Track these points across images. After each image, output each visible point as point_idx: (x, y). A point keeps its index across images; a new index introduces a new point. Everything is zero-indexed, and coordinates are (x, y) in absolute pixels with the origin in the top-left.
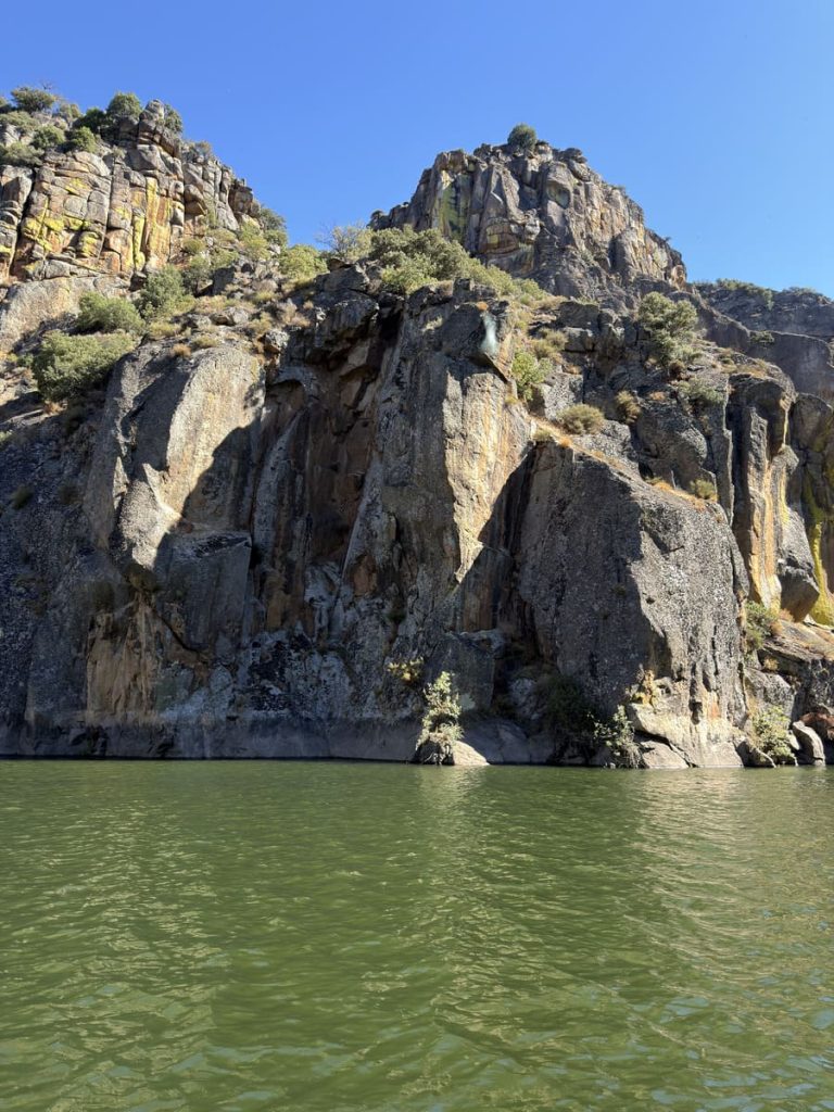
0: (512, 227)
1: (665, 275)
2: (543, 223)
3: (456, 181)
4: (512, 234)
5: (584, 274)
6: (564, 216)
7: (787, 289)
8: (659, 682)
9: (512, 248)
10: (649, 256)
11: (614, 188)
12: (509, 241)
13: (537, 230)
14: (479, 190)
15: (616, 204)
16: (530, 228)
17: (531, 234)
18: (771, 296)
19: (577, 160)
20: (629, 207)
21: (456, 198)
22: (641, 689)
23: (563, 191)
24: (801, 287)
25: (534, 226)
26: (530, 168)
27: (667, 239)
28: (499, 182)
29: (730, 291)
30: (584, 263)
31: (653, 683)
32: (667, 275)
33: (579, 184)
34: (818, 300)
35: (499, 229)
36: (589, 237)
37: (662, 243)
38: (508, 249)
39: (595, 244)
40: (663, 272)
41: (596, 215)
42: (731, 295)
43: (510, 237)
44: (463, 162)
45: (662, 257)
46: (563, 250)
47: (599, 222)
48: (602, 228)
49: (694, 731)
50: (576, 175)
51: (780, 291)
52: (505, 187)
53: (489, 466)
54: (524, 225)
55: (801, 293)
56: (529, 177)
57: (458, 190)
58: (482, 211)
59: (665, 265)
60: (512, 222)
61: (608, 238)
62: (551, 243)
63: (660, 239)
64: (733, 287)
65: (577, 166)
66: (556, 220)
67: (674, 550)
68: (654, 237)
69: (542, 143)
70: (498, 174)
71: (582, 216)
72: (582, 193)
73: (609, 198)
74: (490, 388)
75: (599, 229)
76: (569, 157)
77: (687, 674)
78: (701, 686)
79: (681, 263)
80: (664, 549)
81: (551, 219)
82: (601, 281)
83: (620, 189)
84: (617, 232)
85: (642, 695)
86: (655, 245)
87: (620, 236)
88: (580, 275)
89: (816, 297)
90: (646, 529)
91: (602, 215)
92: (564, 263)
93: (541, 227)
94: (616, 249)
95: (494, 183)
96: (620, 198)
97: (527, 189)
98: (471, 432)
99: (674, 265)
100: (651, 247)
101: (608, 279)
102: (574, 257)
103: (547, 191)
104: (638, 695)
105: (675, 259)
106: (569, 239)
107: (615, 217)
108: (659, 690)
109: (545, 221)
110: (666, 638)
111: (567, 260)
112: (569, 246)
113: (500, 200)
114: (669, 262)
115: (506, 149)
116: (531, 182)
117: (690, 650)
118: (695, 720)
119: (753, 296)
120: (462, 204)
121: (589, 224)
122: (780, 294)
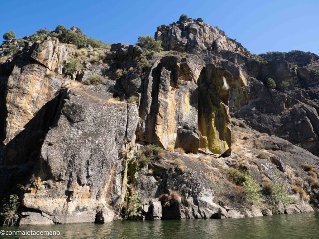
0: (178, 42)
1: (236, 51)
2: (188, 40)
3: (163, 33)
4: (178, 44)
5: (201, 52)
6: (194, 37)
7: (290, 51)
8: (44, 182)
9: (179, 48)
10: (229, 45)
11: (214, 27)
12: (177, 47)
13: (186, 42)
14: (169, 34)
15: (215, 32)
16: (183, 42)
17: (184, 43)
18: (285, 54)
19: (200, 21)
20: (220, 32)
21: (163, 38)
22: (32, 186)
23: (195, 30)
24: (295, 50)
25: (185, 41)
26: (185, 26)
27: (235, 40)
28: (175, 31)
29: (271, 55)
30: (201, 49)
31: (39, 183)
32: (236, 50)
33: (201, 28)
34: (301, 53)
35: (174, 44)
36: (205, 42)
37: (234, 41)
38: (178, 49)
39: (207, 44)
40: (235, 50)
41: (207, 36)
42: (271, 56)
43: (177, 45)
44: (165, 28)
45: (234, 45)
46: (194, 46)
47: (208, 37)
48: (210, 39)
49: (66, 206)
50: (200, 25)
51: (288, 52)
52: (176, 32)
53: (33, 99)
54: (182, 41)
55: (295, 52)
56: (185, 28)
57: (163, 36)
58: (170, 40)
59: (235, 47)
60: (178, 41)
61: (212, 41)
62: (190, 45)
63: (233, 40)
64: (272, 54)
65: (200, 23)
66: (192, 38)
67: (78, 122)
68: (231, 40)
69: (190, 19)
70: (174, 29)
71: (202, 36)
72: (202, 30)
73: (212, 30)
74: (36, 70)
75: (208, 39)
76: (198, 21)
77: (66, 178)
78: (75, 183)
79: (241, 46)
80: (71, 121)
81: (190, 38)
82: (206, 53)
83: (216, 27)
84: (215, 39)
85: (32, 189)
86: (231, 42)
87: (216, 40)
88: (199, 52)
89: (300, 52)
90: (64, 114)
91: (209, 35)
92: (194, 50)
93: (187, 41)
94: (214, 44)
95: (173, 31)
96: (216, 30)
97: (184, 32)
98: (24, 86)
99: (239, 47)
100: (230, 43)
101: (209, 52)
102: (197, 48)
103: (190, 31)
104: (29, 189)
105: (239, 45)
106: (196, 43)
107: (215, 35)
108: (43, 186)
109: (189, 39)
110: (48, 161)
111: (195, 49)
112: (196, 45)
113: (174, 36)
114: (236, 46)
115: (178, 22)
116: (185, 29)
117: (69, 166)
118: (68, 200)
119: (279, 55)
120: (165, 39)
121: (205, 38)
122: (288, 53)
